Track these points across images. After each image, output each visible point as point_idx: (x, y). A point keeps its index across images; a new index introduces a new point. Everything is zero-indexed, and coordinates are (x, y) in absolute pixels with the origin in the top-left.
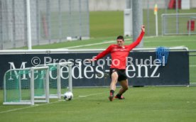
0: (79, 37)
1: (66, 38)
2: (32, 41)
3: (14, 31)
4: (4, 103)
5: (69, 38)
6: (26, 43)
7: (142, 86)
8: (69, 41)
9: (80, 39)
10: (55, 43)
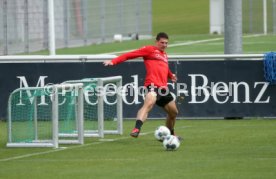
0: (134, 36)
1: (113, 36)
2: (57, 40)
3: (26, 24)
4: (9, 145)
5: (118, 37)
6: (47, 44)
7: (240, 118)
8: (117, 42)
9: (137, 38)
10: (94, 45)
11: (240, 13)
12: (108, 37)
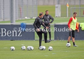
7: (14, 40)
8: (26, 19)
9: (32, 18)
10: (19, 20)
12: (23, 18)
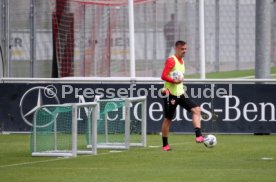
11: (269, 43)
